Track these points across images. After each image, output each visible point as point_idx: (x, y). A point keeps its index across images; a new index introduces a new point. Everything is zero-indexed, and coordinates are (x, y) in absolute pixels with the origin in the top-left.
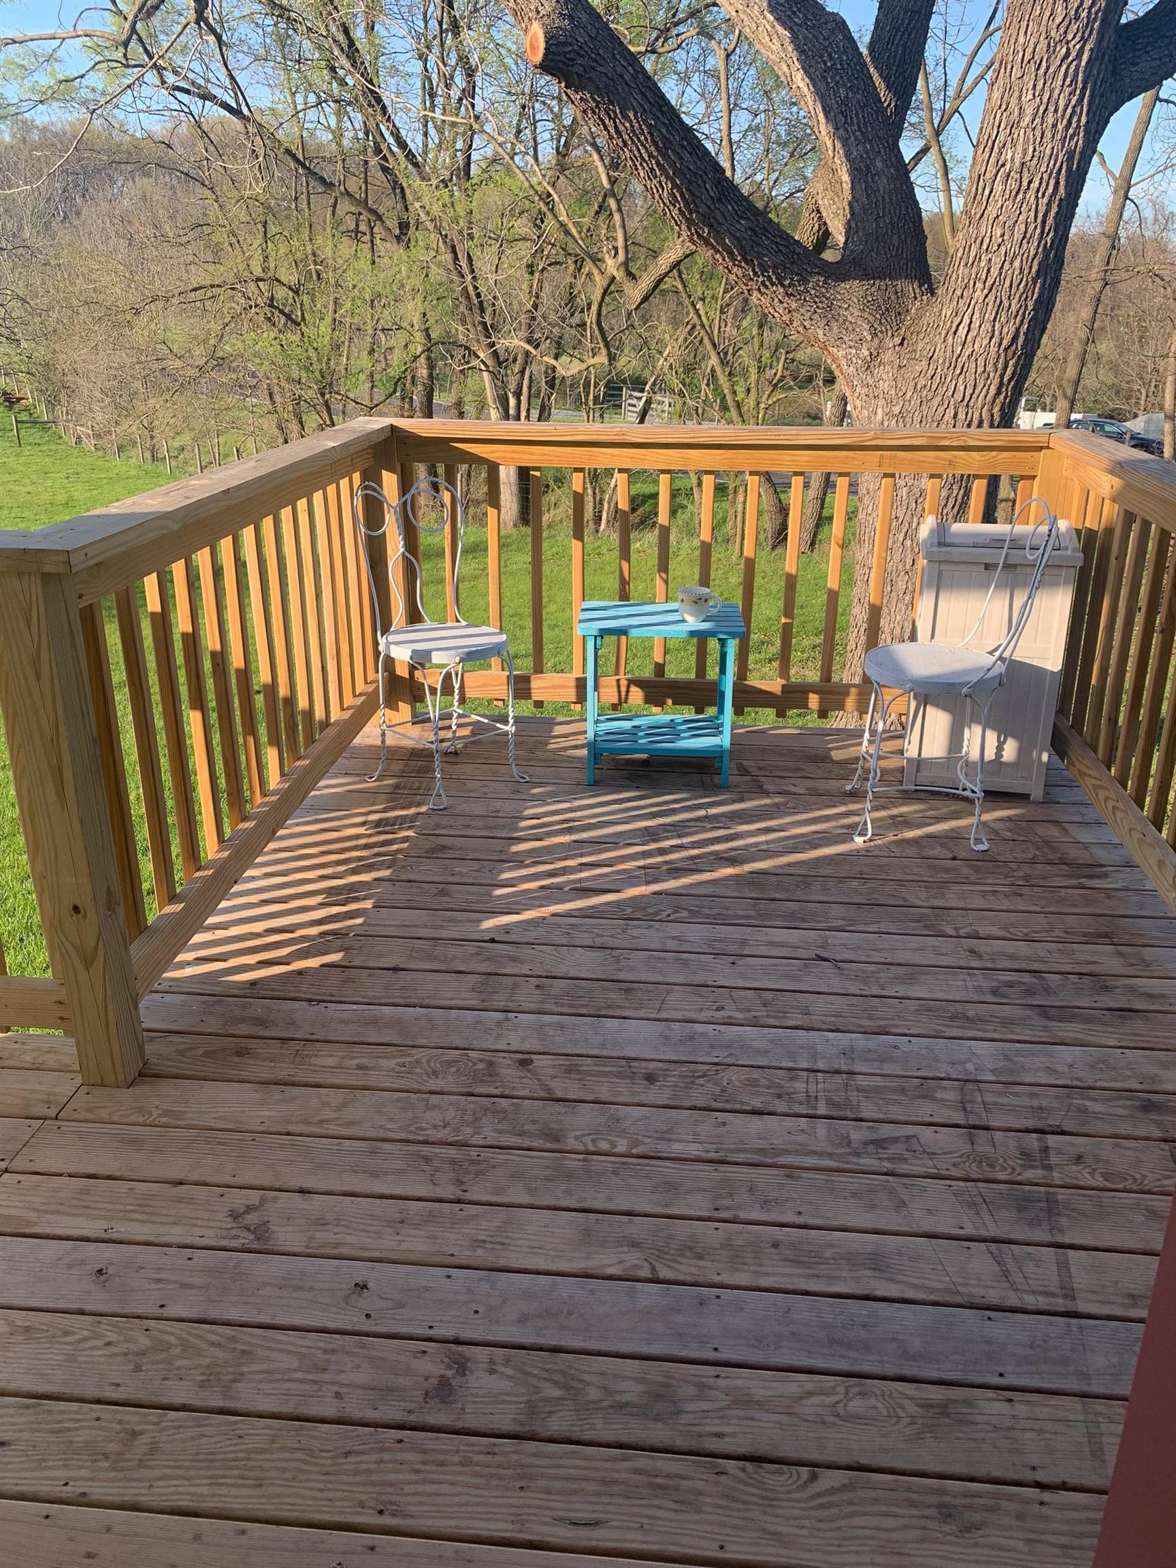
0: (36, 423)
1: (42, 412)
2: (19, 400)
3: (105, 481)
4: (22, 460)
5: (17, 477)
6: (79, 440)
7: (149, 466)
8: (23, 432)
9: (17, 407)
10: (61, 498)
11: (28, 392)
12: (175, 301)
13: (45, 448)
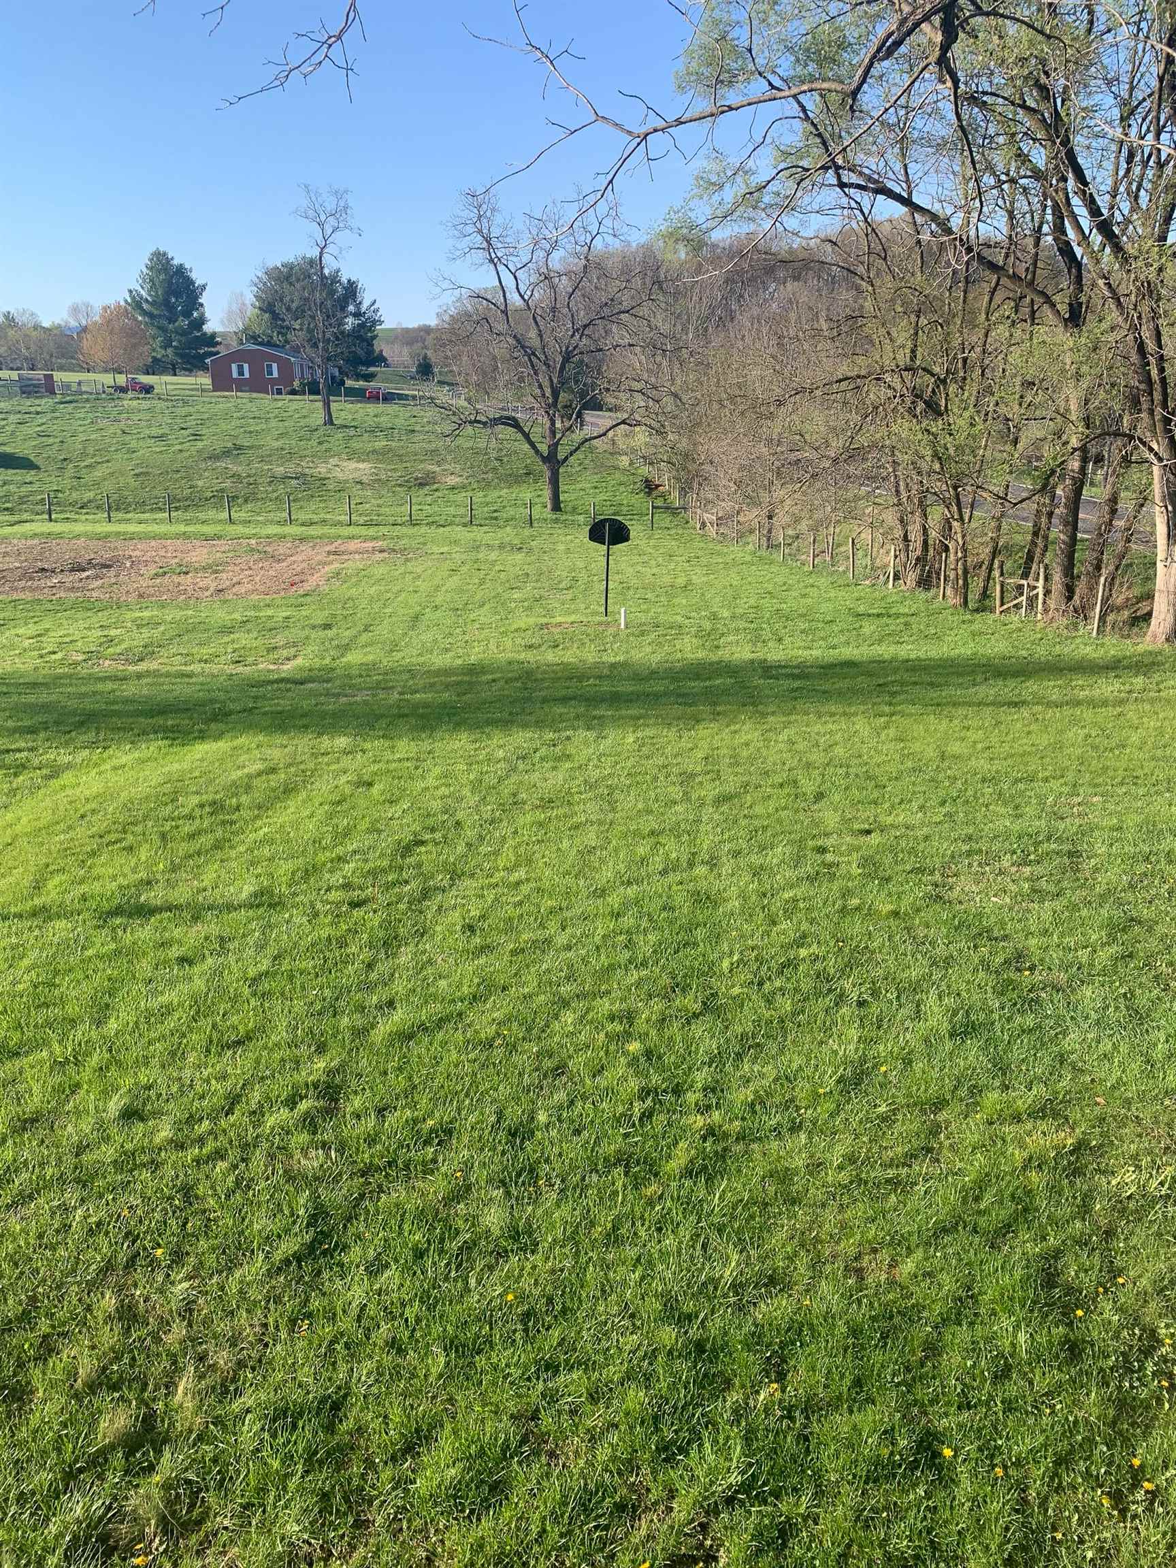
0: (668, 508)
1: (675, 499)
2: (657, 486)
3: (721, 566)
4: (652, 542)
5: (646, 558)
6: (703, 525)
7: (764, 553)
8: (656, 517)
9: (655, 493)
10: (681, 581)
11: (665, 479)
12: (818, 393)
13: (673, 532)
